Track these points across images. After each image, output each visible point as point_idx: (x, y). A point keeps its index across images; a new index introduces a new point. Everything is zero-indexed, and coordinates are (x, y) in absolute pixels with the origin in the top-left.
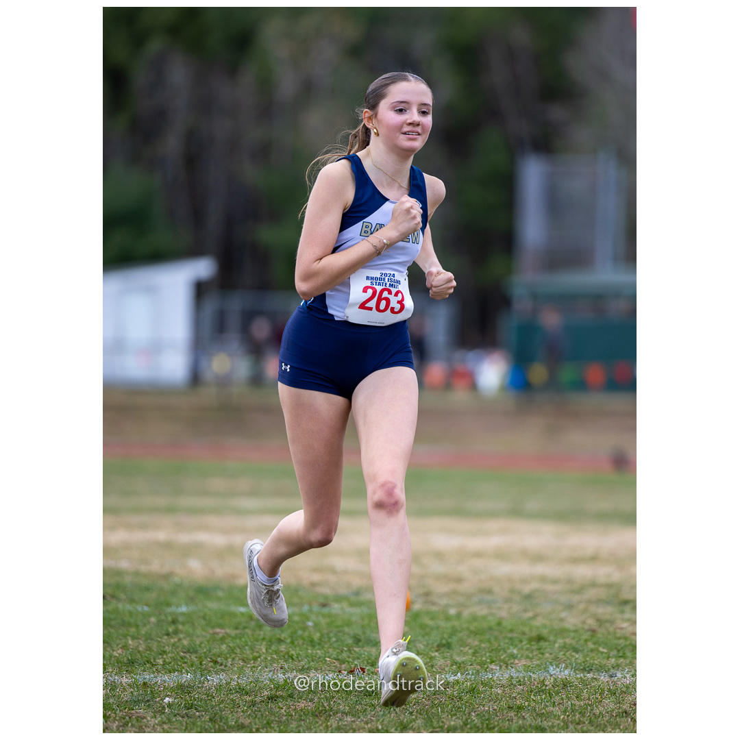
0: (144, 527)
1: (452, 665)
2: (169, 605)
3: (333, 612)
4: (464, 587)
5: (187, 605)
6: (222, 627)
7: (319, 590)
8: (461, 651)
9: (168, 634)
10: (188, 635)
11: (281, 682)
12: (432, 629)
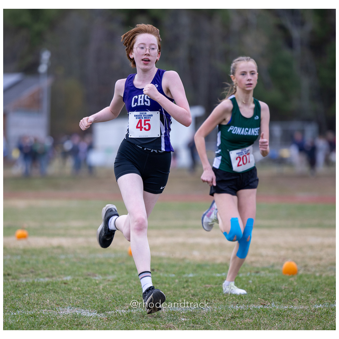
0: (172, 236)
1: (317, 301)
2: (184, 273)
3: (262, 275)
4: (322, 263)
5: (193, 273)
6: (209, 284)
7: (255, 265)
8: (322, 294)
9: (184, 288)
10: (194, 288)
11: (237, 310)
12: (308, 283)
